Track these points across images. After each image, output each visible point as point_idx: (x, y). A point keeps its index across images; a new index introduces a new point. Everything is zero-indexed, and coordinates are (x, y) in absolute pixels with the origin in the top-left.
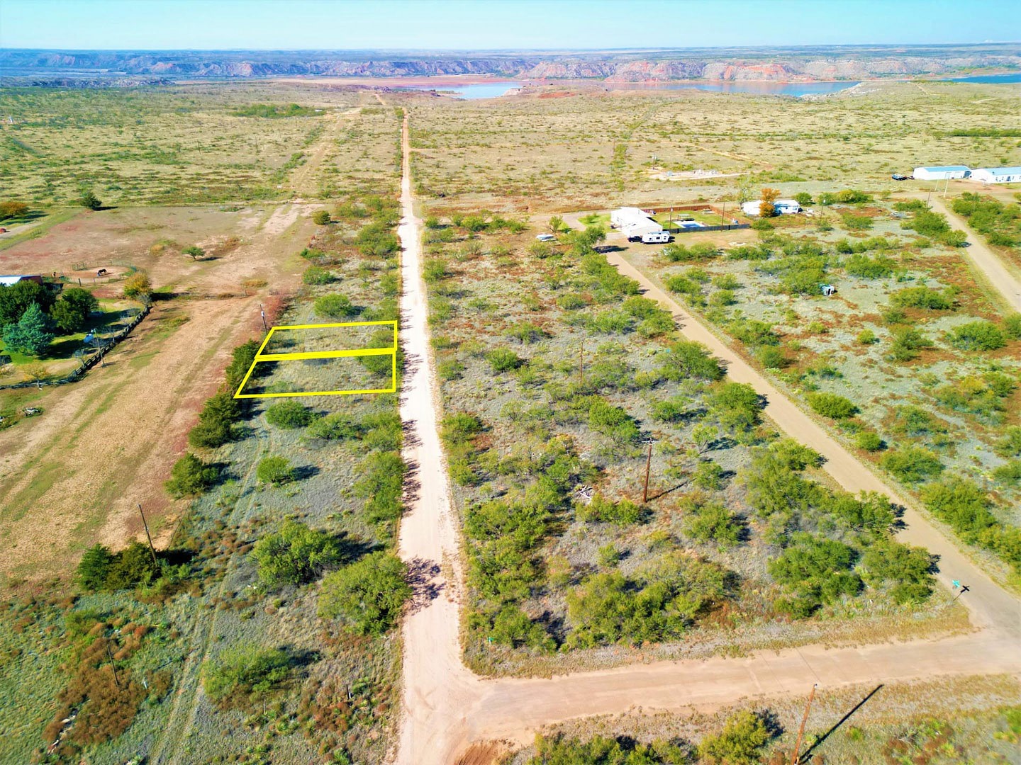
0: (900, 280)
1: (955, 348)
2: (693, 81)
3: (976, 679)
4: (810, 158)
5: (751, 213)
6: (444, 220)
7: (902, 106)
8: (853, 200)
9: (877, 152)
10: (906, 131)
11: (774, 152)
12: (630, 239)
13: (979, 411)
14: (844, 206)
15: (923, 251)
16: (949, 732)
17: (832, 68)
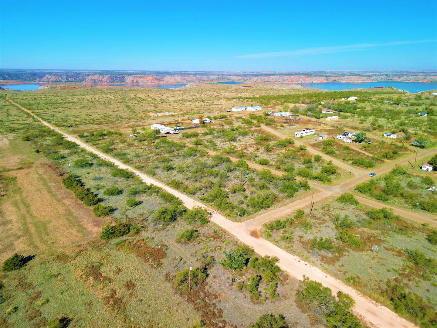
0: (252, 135)
1: (278, 147)
3: (327, 197)
4: (197, 107)
5: (197, 123)
6: (86, 134)
7: (210, 91)
8: (222, 118)
9: (215, 105)
10: (218, 99)
11: (184, 106)
12: (166, 133)
13: (293, 158)
14: (221, 119)
15: (252, 128)
16: (329, 205)
17: (173, 79)
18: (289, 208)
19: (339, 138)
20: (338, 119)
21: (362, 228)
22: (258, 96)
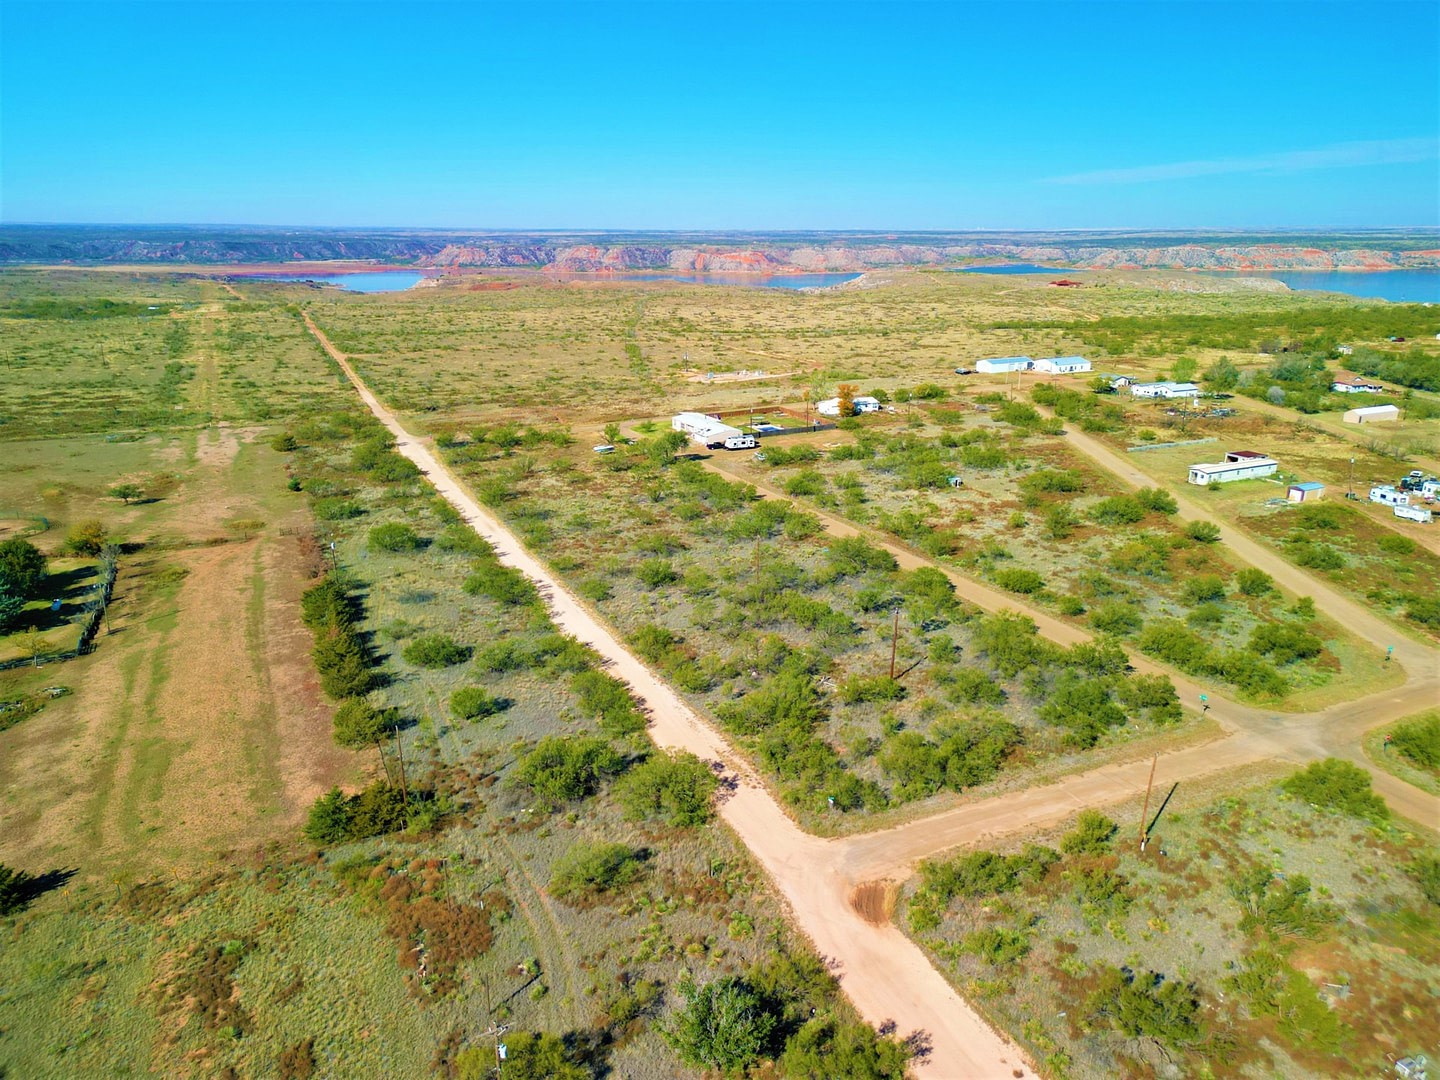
0: (1018, 469)
1: (1100, 524)
2: (658, 272)
3: (1244, 767)
4: (858, 355)
5: (830, 413)
6: (460, 437)
7: (925, 298)
8: (930, 396)
9: (925, 347)
10: (943, 326)
11: (814, 349)
12: (710, 447)
13: (1150, 573)
14: (923, 402)
15: (1026, 440)
16: (1243, 804)
17: (822, 257)
18: (1062, 797)
19: (1376, 499)
20: (1394, 418)
21: (1374, 945)
22: (1094, 319)
